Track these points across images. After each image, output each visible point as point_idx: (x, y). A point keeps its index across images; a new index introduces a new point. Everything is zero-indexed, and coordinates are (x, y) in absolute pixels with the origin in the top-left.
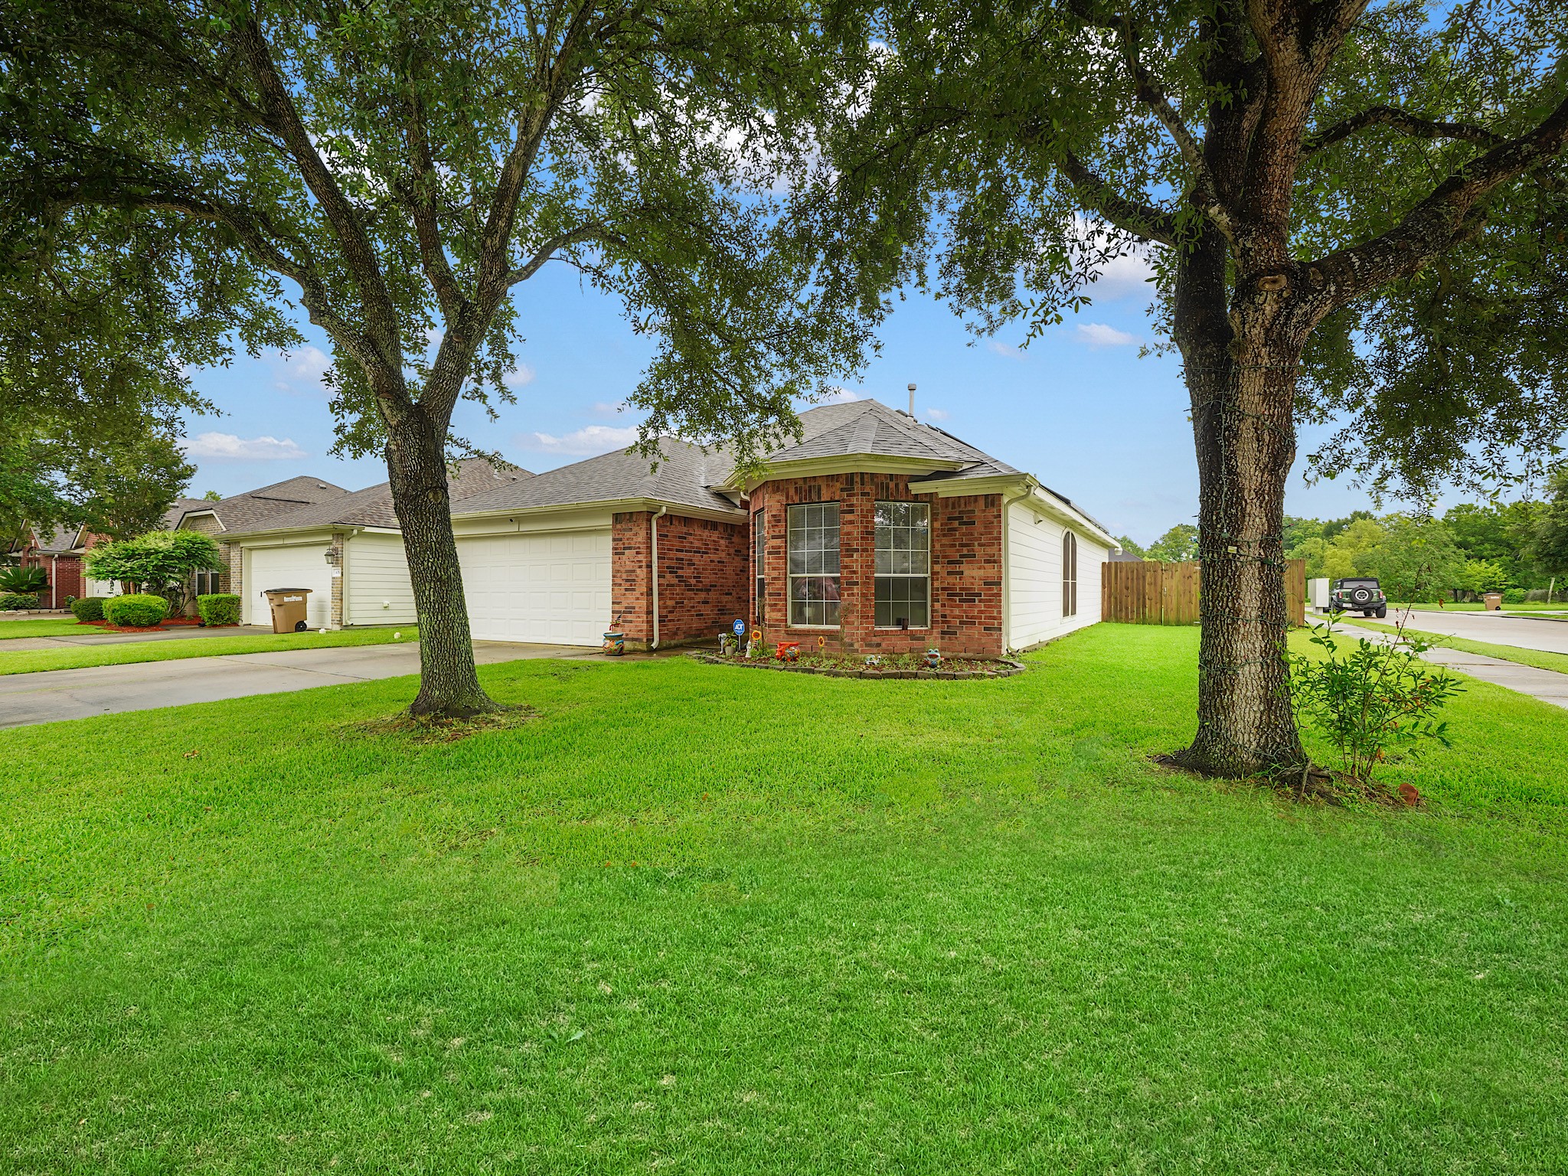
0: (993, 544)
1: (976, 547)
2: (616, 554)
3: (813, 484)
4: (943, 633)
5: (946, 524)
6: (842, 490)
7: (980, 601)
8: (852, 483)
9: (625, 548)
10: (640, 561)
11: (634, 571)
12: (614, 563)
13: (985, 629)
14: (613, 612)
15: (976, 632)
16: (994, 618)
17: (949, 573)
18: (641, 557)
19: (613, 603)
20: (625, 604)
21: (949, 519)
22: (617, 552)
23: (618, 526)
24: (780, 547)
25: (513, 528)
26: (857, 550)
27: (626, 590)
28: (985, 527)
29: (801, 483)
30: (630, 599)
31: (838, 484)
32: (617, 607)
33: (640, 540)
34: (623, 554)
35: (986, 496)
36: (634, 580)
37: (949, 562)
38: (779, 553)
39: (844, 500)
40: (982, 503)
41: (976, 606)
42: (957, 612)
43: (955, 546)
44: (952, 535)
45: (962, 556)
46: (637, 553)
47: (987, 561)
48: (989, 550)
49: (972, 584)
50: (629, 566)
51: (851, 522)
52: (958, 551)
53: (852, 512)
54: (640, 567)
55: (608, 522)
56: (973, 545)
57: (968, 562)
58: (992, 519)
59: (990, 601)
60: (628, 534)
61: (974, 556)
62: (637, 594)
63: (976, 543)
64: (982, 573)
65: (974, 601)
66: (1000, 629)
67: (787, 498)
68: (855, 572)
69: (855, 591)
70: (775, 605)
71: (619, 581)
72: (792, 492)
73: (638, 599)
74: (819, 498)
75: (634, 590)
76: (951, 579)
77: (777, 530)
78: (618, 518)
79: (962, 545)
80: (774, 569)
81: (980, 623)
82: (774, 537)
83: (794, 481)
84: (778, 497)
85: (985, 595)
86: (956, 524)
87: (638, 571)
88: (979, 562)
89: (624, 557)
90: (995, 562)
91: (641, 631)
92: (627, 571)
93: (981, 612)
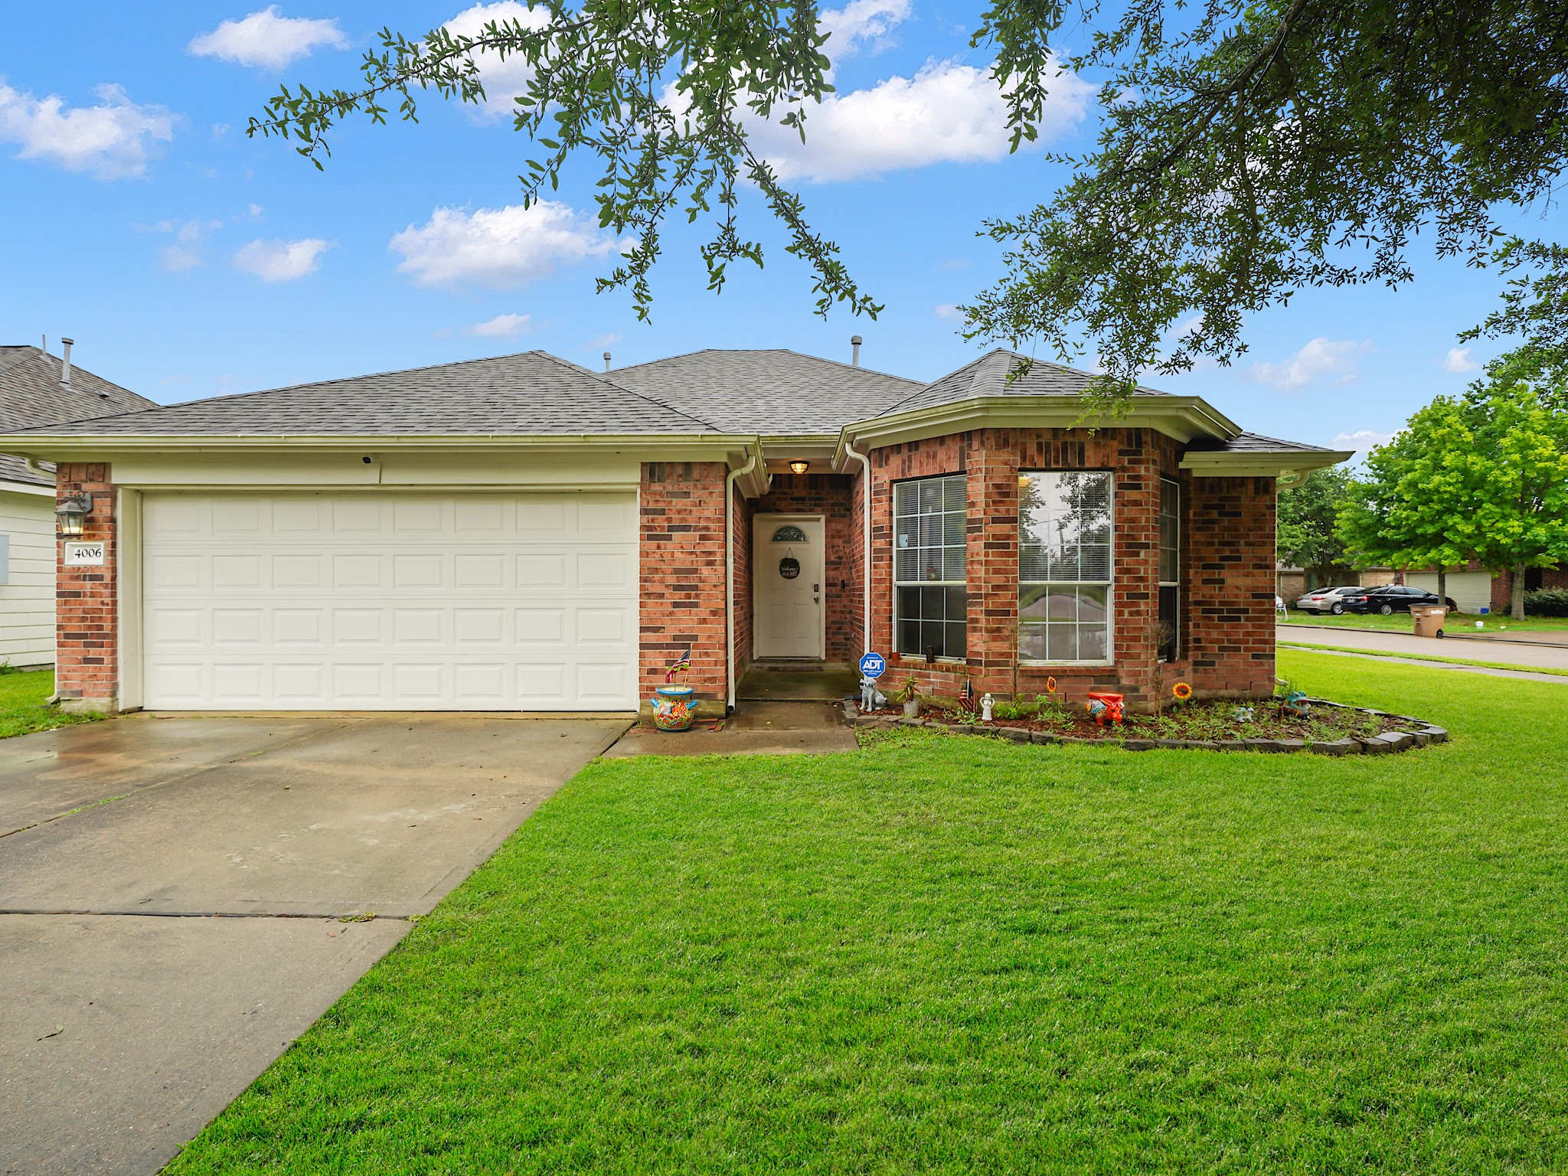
0: (1265, 544)
1: (1242, 547)
2: (651, 538)
3: (1069, 439)
4: (1196, 663)
5: (1201, 514)
6: (1121, 453)
7: (1247, 619)
8: (1139, 444)
9: (671, 528)
10: (710, 553)
11: (695, 571)
12: (644, 554)
13: (1254, 656)
14: (642, 646)
15: (1241, 661)
16: (1266, 642)
17: (1206, 582)
18: (710, 546)
19: (642, 629)
20: (671, 631)
21: (1205, 507)
22: (650, 534)
23: (657, 487)
24: (1008, 537)
25: (368, 477)
26: (1146, 546)
27: (676, 605)
28: (1255, 521)
29: (1047, 438)
30: (685, 622)
31: (1115, 444)
32: (652, 638)
33: (708, 514)
34: (669, 538)
35: (1257, 479)
36: (696, 588)
37: (1205, 567)
38: (1007, 546)
39: (1124, 469)
40: (1251, 487)
41: (1241, 626)
42: (1215, 635)
43: (1212, 544)
44: (1209, 529)
45: (1222, 559)
46: (703, 538)
47: (1257, 566)
48: (1260, 552)
49: (1237, 596)
50: (682, 560)
51: (1137, 503)
52: (1218, 551)
53: (1138, 487)
54: (710, 563)
55: (635, 476)
56: (1238, 544)
57: (1232, 567)
58: (1264, 510)
59: (1261, 619)
60: (679, 503)
61: (1239, 559)
62: (703, 612)
63: (1242, 542)
64: (1248, 582)
65: (1239, 619)
66: (1273, 657)
67: (1024, 459)
68: (1142, 579)
69: (1143, 608)
70: (998, 630)
71: (657, 588)
72: (1032, 449)
73: (704, 621)
74: (1082, 461)
75: (696, 605)
76: (1207, 590)
77: (1002, 508)
78: (653, 471)
79: (1223, 544)
80: (996, 572)
81: (1247, 649)
82: (995, 520)
83: (1037, 433)
84: (1004, 455)
85: (1254, 611)
86: (1215, 514)
87: (705, 571)
88: (1245, 566)
89: (669, 546)
90: (1267, 567)
91: (712, 680)
92: (676, 571)
93: (1248, 634)
